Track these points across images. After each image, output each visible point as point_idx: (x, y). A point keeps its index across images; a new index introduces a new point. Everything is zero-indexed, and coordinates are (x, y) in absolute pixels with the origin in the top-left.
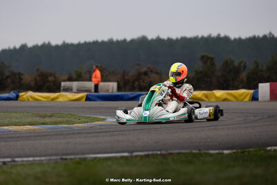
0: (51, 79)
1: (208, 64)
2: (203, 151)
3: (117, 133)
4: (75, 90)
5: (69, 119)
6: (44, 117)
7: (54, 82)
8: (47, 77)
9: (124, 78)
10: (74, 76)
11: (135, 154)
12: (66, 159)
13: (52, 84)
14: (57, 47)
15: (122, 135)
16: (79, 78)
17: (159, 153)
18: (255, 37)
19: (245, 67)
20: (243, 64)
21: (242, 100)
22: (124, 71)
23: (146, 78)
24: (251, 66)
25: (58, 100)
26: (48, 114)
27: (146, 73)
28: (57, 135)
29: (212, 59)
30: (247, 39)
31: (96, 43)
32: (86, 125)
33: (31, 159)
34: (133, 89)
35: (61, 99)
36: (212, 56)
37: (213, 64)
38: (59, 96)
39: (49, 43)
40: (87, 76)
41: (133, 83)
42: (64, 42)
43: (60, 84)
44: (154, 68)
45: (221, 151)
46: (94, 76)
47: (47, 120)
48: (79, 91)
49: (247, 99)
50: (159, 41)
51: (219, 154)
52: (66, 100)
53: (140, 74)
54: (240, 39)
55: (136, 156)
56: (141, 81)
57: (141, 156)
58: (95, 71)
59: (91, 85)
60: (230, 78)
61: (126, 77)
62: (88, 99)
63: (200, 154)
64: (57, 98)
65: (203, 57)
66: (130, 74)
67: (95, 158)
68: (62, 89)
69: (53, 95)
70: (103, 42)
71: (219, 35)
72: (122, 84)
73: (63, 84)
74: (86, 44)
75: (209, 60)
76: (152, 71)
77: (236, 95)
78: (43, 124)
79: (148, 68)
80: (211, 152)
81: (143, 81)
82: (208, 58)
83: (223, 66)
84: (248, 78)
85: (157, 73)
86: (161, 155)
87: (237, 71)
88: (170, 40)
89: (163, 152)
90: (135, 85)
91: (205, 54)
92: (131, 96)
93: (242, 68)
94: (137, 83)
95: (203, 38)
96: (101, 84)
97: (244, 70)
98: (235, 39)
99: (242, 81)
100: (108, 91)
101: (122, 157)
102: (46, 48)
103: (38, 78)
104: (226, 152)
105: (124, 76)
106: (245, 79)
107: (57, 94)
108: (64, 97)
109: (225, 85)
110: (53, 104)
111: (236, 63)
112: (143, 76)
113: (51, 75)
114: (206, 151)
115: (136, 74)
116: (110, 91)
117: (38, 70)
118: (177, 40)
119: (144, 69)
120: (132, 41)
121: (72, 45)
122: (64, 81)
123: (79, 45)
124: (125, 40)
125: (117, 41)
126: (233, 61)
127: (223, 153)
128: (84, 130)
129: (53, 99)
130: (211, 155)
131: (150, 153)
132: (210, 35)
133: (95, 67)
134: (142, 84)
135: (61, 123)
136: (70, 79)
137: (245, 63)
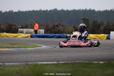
0: (13, 27)
1: (86, 22)
2: (91, 62)
3: (48, 53)
4: (25, 33)
5: (25, 46)
6: (13, 44)
7: (15, 29)
8: (12, 26)
9: (47, 28)
10: (24, 26)
11: (60, 62)
12: (28, 64)
13: (14, 30)
14: (16, 12)
15: (51, 54)
16: (26, 27)
17: (70, 62)
18: (107, 10)
19: (103, 24)
20: (102, 23)
21: (102, 39)
22: (47, 24)
23: (57, 28)
24: (105, 24)
25: (18, 37)
26: (15, 43)
27: (57, 26)
28: (21, 53)
29: (88, 20)
30: (103, 11)
31: (33, 11)
32: (33, 49)
33: (12, 64)
34: (51, 33)
35: (19, 37)
36: (88, 19)
37: (88, 22)
38: (18, 35)
39: (12, 11)
40: (30, 26)
41: (51, 30)
42: (19, 10)
43: (18, 30)
44: (61, 23)
45: (99, 62)
46: (35, 26)
47: (15, 46)
48: (27, 33)
49: (105, 39)
50: (63, 11)
51: (98, 63)
52: (21, 37)
53: (54, 26)
54: (100, 11)
55: (60, 64)
56: (55, 29)
57: (63, 64)
58: (35, 24)
59: (32, 30)
60: (96, 29)
61: (48, 27)
62: (31, 37)
63: (89, 63)
64: (17, 36)
65: (83, 19)
66: (50, 26)
67: (42, 64)
68: (19, 32)
69: (15, 35)
70: (37, 11)
71: (90, 9)
72: (46, 30)
73: (19, 30)
74: (29, 12)
75: (87, 20)
76: (60, 25)
77: (100, 37)
78: (13, 48)
79: (58, 23)
80: (94, 62)
81: (56, 29)
82: (86, 19)
83: (93, 23)
84: (104, 29)
85: (63, 26)
86: (71, 63)
87: (99, 26)
88: (68, 11)
89: (72, 62)
90: (52, 31)
91: (84, 18)
92: (51, 36)
93: (101, 25)
94: (53, 30)
95: (83, 10)
96: (38, 30)
97: (102, 25)
98: (98, 11)
99: (101, 30)
100: (40, 33)
101: (54, 64)
102: (11, 13)
103: (8, 27)
104: (101, 62)
105: (47, 27)
106: (103, 30)
107: (17, 34)
108: (20, 36)
109: (93, 32)
110: (15, 39)
111: (99, 22)
112: (56, 27)
113: (14, 25)
114: (92, 62)
115: (53, 26)
116: (41, 33)
117: (8, 23)
118: (71, 11)
119: (57, 24)
120: (50, 11)
121: (23, 12)
122: (20, 28)
123: (26, 12)
124: (47, 10)
125: (44, 11)
126: (98, 21)
127: (100, 63)
128: (33, 51)
129: (15, 37)
130: (94, 64)
131: (67, 62)
132: (86, 9)
133: (35, 22)
134: (55, 30)
135: (21, 47)
136: (22, 28)
137: (103, 22)
